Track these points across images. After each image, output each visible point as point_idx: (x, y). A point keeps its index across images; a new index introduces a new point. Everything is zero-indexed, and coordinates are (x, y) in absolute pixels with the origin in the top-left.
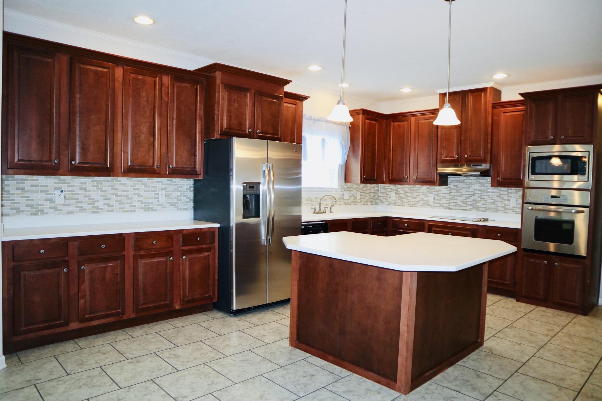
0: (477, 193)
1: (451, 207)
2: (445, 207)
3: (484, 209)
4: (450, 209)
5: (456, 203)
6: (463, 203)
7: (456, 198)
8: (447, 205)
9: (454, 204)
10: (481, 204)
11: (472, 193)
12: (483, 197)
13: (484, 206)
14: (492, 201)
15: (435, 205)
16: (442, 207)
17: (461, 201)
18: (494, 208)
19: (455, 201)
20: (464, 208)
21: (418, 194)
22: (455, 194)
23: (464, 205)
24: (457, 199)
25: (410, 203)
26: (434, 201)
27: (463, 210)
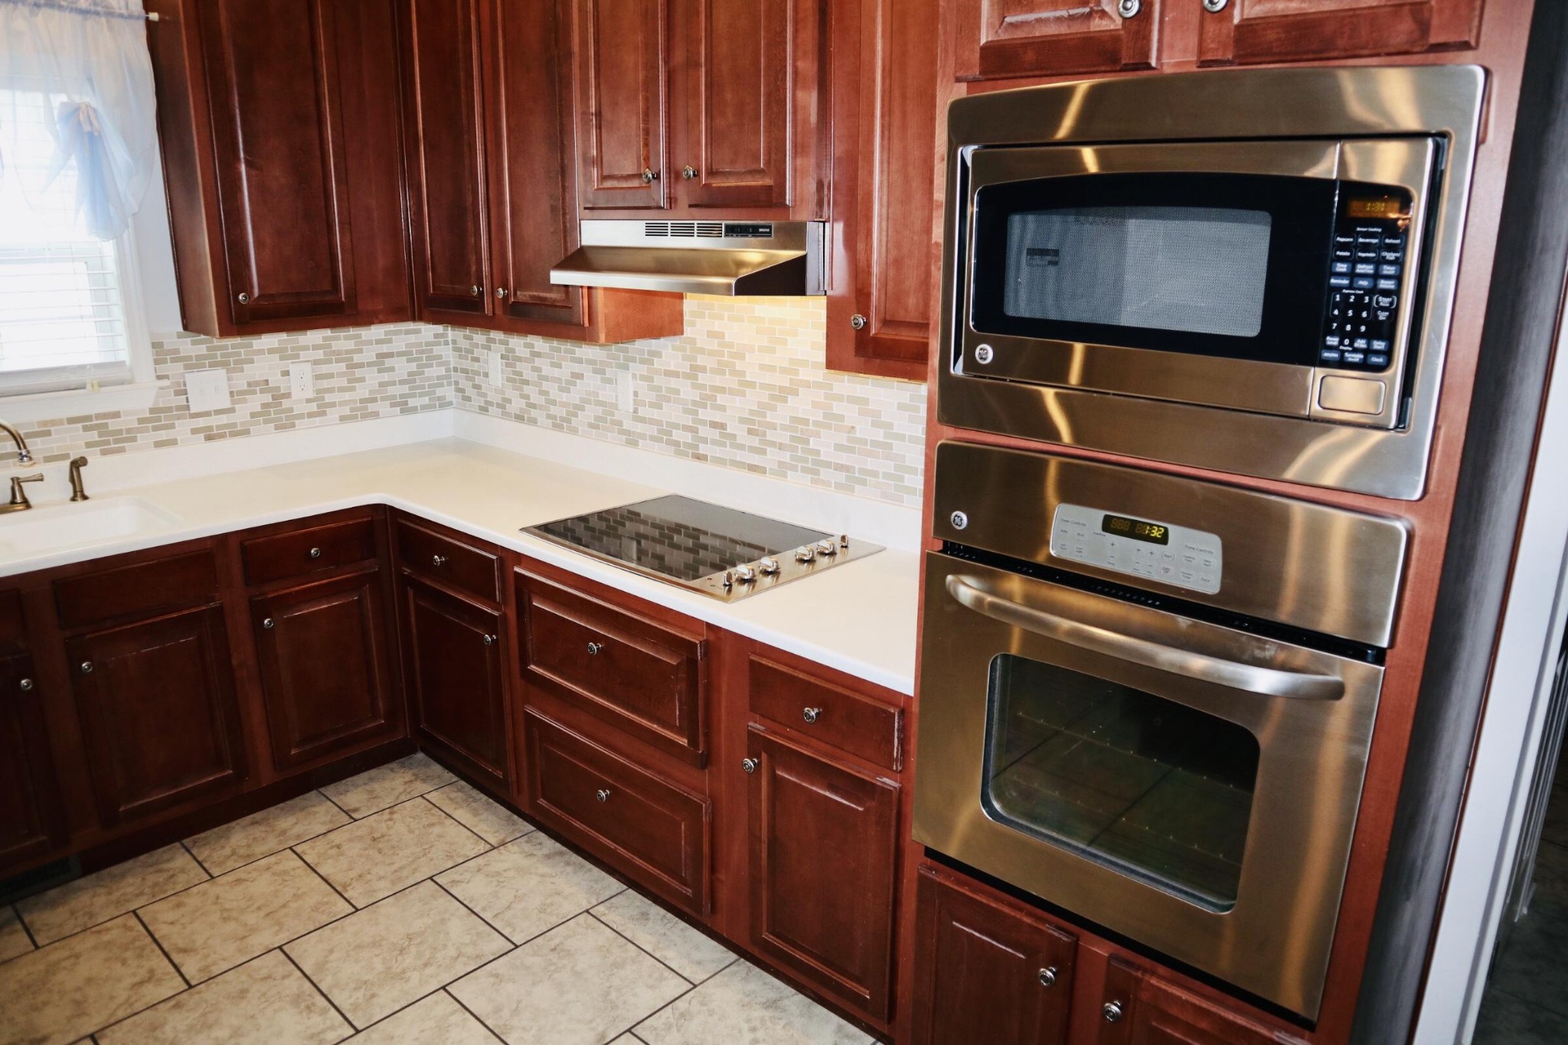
0: (807, 385)
1: (703, 449)
2: (677, 444)
3: (841, 477)
4: (699, 457)
5: (722, 426)
6: (750, 432)
7: (721, 399)
8: (688, 438)
9: (715, 434)
10: (825, 444)
11: (784, 381)
12: (837, 408)
13: (844, 458)
14: (879, 435)
15: (639, 428)
16: (668, 443)
17: (742, 420)
18: (887, 476)
19: (718, 418)
20: (755, 460)
21: (577, 368)
22: (718, 381)
23: (755, 442)
24: (723, 408)
25: (553, 410)
26: (636, 411)
27: (753, 468)
